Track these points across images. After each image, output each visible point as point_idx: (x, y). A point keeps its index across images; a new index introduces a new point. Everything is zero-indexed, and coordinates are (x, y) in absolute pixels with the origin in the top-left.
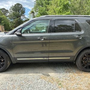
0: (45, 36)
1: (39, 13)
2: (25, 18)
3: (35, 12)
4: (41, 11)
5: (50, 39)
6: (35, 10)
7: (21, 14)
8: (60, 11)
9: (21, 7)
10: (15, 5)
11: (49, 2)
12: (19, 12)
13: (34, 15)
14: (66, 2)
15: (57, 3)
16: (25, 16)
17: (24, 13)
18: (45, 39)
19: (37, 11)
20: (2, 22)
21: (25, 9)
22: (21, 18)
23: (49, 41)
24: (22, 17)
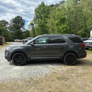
0: (46, 45)
1: (39, 25)
2: (25, 29)
3: (34, 24)
4: (41, 23)
5: (48, 47)
6: (35, 23)
7: (21, 26)
8: (58, 24)
9: (22, 19)
10: (16, 18)
11: (48, 15)
12: (19, 24)
13: (33, 27)
14: (63, 17)
15: (54, 17)
16: (25, 27)
17: (24, 25)
18: (46, 47)
19: (37, 23)
20: (2, 33)
21: (25, 21)
22: (21, 30)
23: (48, 48)
24: (21, 28)
